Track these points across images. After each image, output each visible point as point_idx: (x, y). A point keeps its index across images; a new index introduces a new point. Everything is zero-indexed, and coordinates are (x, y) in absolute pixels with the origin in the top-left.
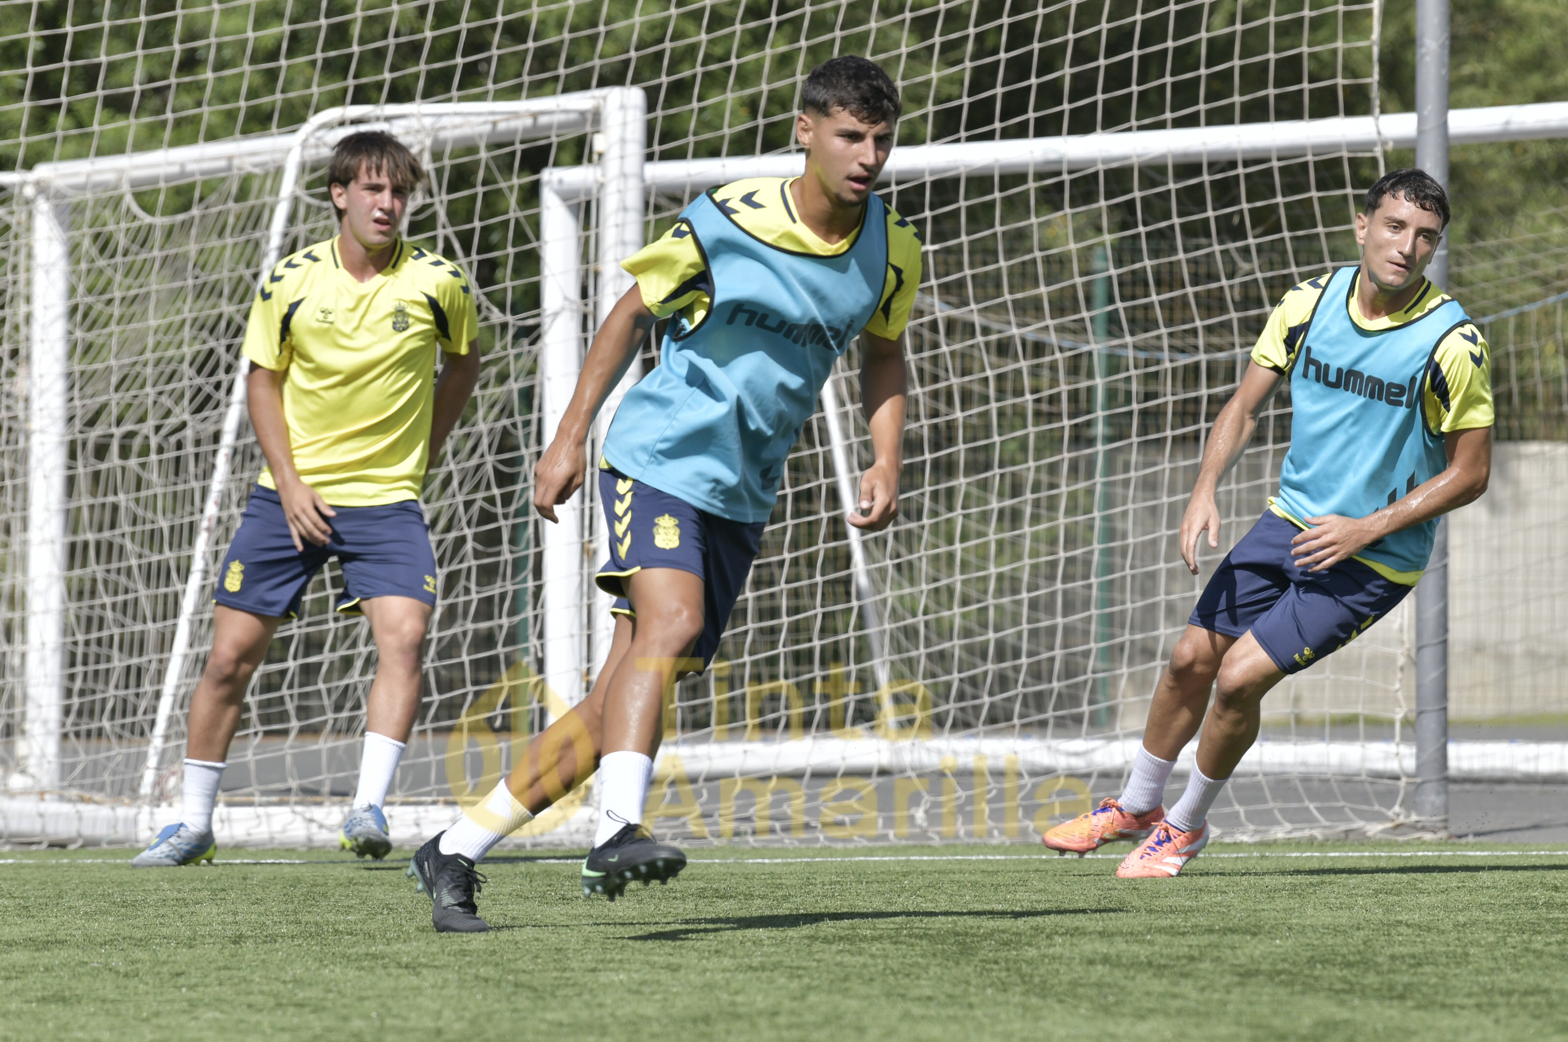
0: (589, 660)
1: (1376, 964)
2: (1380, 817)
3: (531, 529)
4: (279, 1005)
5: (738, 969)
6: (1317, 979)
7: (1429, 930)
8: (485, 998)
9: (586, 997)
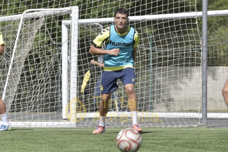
0: (69, 98)
1: (197, 144)
2: (196, 124)
3: (60, 77)
4: (20, 149)
5: (94, 144)
6: (187, 146)
7: (205, 139)
8: (53, 148)
9: (69, 148)
